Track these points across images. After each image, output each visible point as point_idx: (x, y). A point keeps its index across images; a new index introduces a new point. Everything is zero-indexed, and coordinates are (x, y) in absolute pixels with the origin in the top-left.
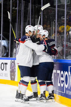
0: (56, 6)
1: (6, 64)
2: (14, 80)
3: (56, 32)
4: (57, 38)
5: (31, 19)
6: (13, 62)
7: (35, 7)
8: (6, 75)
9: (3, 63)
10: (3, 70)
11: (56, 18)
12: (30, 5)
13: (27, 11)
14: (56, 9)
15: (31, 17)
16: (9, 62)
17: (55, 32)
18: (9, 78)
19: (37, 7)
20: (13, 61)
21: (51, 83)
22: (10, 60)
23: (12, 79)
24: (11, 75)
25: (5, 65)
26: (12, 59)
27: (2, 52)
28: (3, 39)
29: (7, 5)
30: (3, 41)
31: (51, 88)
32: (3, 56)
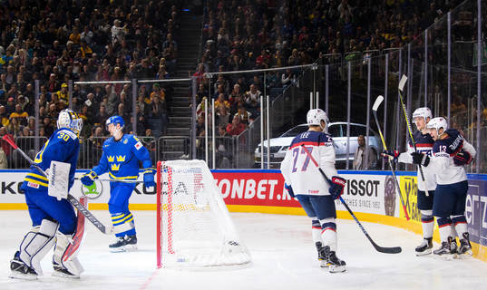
0: (479, 69)
1: (377, 183)
2: (392, 215)
3: (479, 120)
4: (481, 131)
5: (428, 93)
6: (390, 179)
7: (434, 69)
8: (376, 205)
9: (369, 181)
10: (370, 195)
11: (479, 91)
12: (425, 65)
13: (419, 77)
14: (479, 73)
15: (428, 89)
16: (382, 179)
17: (476, 119)
18: (382, 211)
19: (438, 69)
20: (390, 177)
21: (463, 220)
22: (385, 176)
23: (388, 213)
24: (387, 206)
25: (374, 186)
26: (388, 174)
27: (369, 160)
28: (371, 134)
29: (378, 67)
30: (370, 138)
31: (461, 228)
32: (370, 168)
